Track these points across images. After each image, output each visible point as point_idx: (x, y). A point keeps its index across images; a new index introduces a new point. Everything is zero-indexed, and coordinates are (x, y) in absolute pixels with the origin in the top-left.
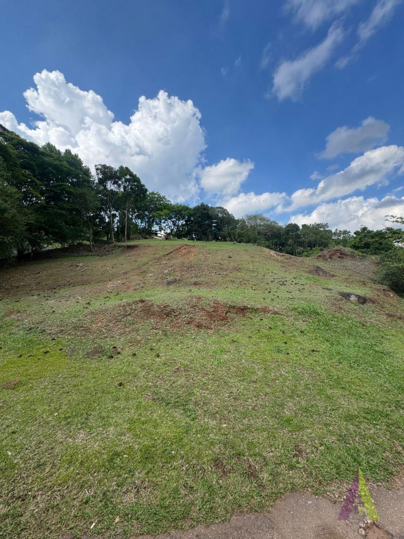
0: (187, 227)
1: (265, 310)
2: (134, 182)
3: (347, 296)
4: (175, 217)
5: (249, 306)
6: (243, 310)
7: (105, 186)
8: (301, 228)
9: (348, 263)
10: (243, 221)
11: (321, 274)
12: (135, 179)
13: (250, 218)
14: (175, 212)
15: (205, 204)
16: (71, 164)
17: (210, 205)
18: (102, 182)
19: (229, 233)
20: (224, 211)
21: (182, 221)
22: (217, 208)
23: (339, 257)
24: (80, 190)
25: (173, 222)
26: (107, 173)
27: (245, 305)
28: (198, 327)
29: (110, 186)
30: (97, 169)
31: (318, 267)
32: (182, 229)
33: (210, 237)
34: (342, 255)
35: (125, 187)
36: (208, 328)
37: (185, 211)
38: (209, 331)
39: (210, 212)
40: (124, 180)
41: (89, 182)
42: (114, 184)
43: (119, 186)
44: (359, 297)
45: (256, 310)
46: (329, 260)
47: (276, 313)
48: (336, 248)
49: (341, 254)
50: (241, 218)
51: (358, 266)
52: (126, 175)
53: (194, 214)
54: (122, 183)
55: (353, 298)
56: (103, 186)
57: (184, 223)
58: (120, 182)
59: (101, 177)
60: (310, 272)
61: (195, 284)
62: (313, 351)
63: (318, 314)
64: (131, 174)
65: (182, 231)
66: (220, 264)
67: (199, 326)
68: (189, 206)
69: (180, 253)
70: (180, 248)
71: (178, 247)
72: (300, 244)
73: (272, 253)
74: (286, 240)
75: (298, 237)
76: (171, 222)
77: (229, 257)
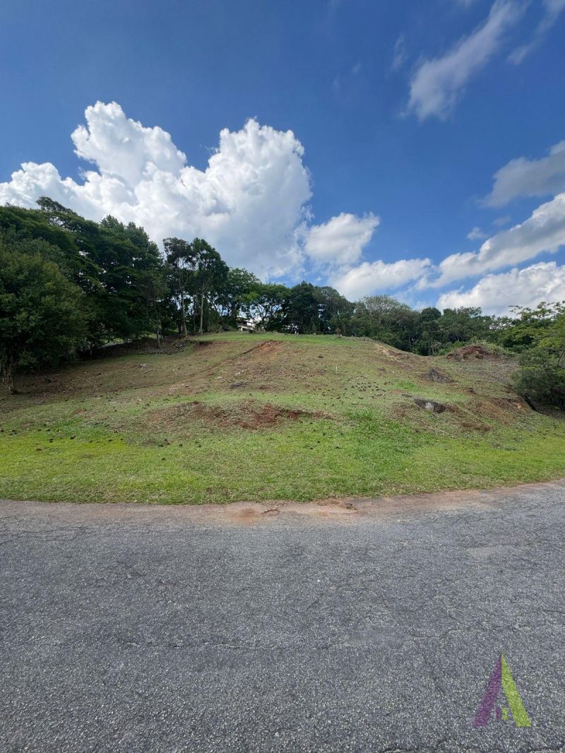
0: (284, 314)
2: (213, 258)
4: (267, 301)
7: (176, 265)
8: (442, 314)
9: (488, 364)
10: (362, 305)
12: (213, 254)
13: (372, 300)
14: (268, 293)
15: (308, 283)
16: (135, 241)
17: (314, 284)
18: (172, 259)
19: (338, 322)
20: (333, 292)
21: (277, 306)
22: (324, 288)
23: (477, 357)
24: (145, 273)
25: (265, 307)
26: (178, 249)
29: (182, 264)
30: (166, 245)
31: (433, 371)
32: (277, 316)
33: (314, 327)
34: (482, 354)
35: (201, 265)
37: (280, 292)
39: (313, 294)
40: (199, 256)
41: (155, 261)
42: (186, 262)
43: (194, 264)
46: (463, 360)
49: (481, 352)
50: (358, 301)
51: (500, 368)
52: (202, 250)
53: (293, 297)
54: (198, 259)
56: (174, 265)
57: (281, 308)
58: (194, 259)
59: (170, 253)
64: (208, 248)
65: (277, 320)
68: (285, 286)
69: (261, 351)
70: (262, 345)
71: (260, 343)
72: (438, 337)
73: (384, 351)
74: (420, 330)
75: (435, 327)
76: (263, 308)
77: (320, 357)
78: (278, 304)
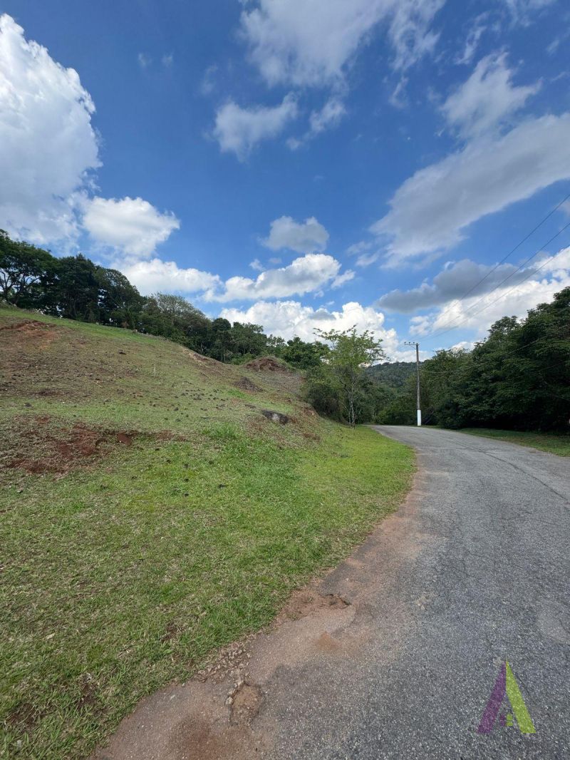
0: (45, 291)
1: (165, 436)
3: (269, 415)
4: (15, 266)
5: (140, 431)
6: (128, 437)
8: (232, 326)
9: (279, 376)
10: (153, 301)
11: (248, 386)
13: (165, 299)
14: (18, 256)
15: (87, 259)
17: (97, 263)
19: (127, 315)
20: (121, 279)
21: (33, 278)
22: (109, 270)
23: (270, 368)
25: (11, 274)
27: (134, 428)
28: (33, 470)
31: (246, 379)
32: (33, 291)
33: (92, 315)
34: (274, 367)
36: (56, 470)
37: (41, 260)
38: (59, 476)
39: (94, 275)
44: (281, 416)
45: (149, 437)
46: (260, 371)
47: (181, 439)
48: (268, 357)
49: (273, 365)
50: (150, 296)
51: (288, 380)
53: (64, 271)
55: (275, 418)
57: (39, 281)
60: (236, 384)
61: (43, 393)
62: (220, 486)
63: (235, 438)
65: (32, 296)
66: (102, 362)
67: (37, 469)
68: (51, 254)
69: (19, 334)
70: (20, 326)
71: (16, 323)
72: (230, 347)
73: (190, 354)
74: (214, 338)
75: (227, 336)
76: (7, 275)
77: (121, 353)
78: (35, 275)
